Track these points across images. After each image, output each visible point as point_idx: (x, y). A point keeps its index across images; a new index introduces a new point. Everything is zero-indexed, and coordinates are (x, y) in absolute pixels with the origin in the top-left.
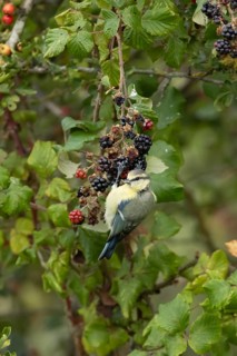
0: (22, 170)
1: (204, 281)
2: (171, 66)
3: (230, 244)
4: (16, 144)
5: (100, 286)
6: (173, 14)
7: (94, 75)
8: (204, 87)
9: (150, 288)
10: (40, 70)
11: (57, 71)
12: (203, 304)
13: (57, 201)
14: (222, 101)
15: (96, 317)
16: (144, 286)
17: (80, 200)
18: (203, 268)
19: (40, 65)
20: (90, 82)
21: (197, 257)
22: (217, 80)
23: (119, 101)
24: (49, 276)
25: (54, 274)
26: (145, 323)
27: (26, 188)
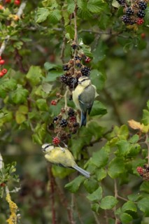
0: (22, 81)
1: (116, 141)
2: (102, 28)
3: (130, 122)
4: (20, 67)
7: (61, 32)
9: (88, 143)
10: (33, 28)
11: (42, 29)
12: (115, 152)
13: (41, 97)
14: (128, 47)
16: (85, 142)
18: (116, 134)
19: (34, 26)
20: (59, 36)
21: (113, 128)
22: (125, 36)
23: (74, 47)
24: (36, 136)
25: (38, 135)
26: (85, 161)
27: (26, 90)
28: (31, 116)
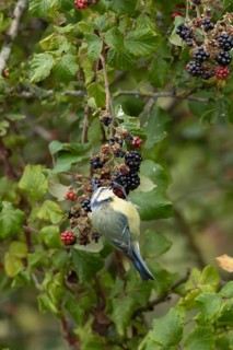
0: (13, 195)
2: (156, 86)
3: (220, 259)
4: (7, 169)
5: (95, 305)
6: (155, 34)
7: (81, 98)
8: (190, 105)
9: (144, 305)
10: (28, 94)
11: (44, 95)
12: (196, 318)
13: (49, 223)
14: (208, 118)
15: (92, 336)
16: (138, 304)
17: (71, 221)
18: (195, 283)
19: (28, 90)
20: (76, 104)
21: (189, 274)
22: (202, 98)
23: (107, 121)
24: (44, 297)
25: (49, 295)
26: (140, 339)
27: (18, 211)
28: (33, 259)
